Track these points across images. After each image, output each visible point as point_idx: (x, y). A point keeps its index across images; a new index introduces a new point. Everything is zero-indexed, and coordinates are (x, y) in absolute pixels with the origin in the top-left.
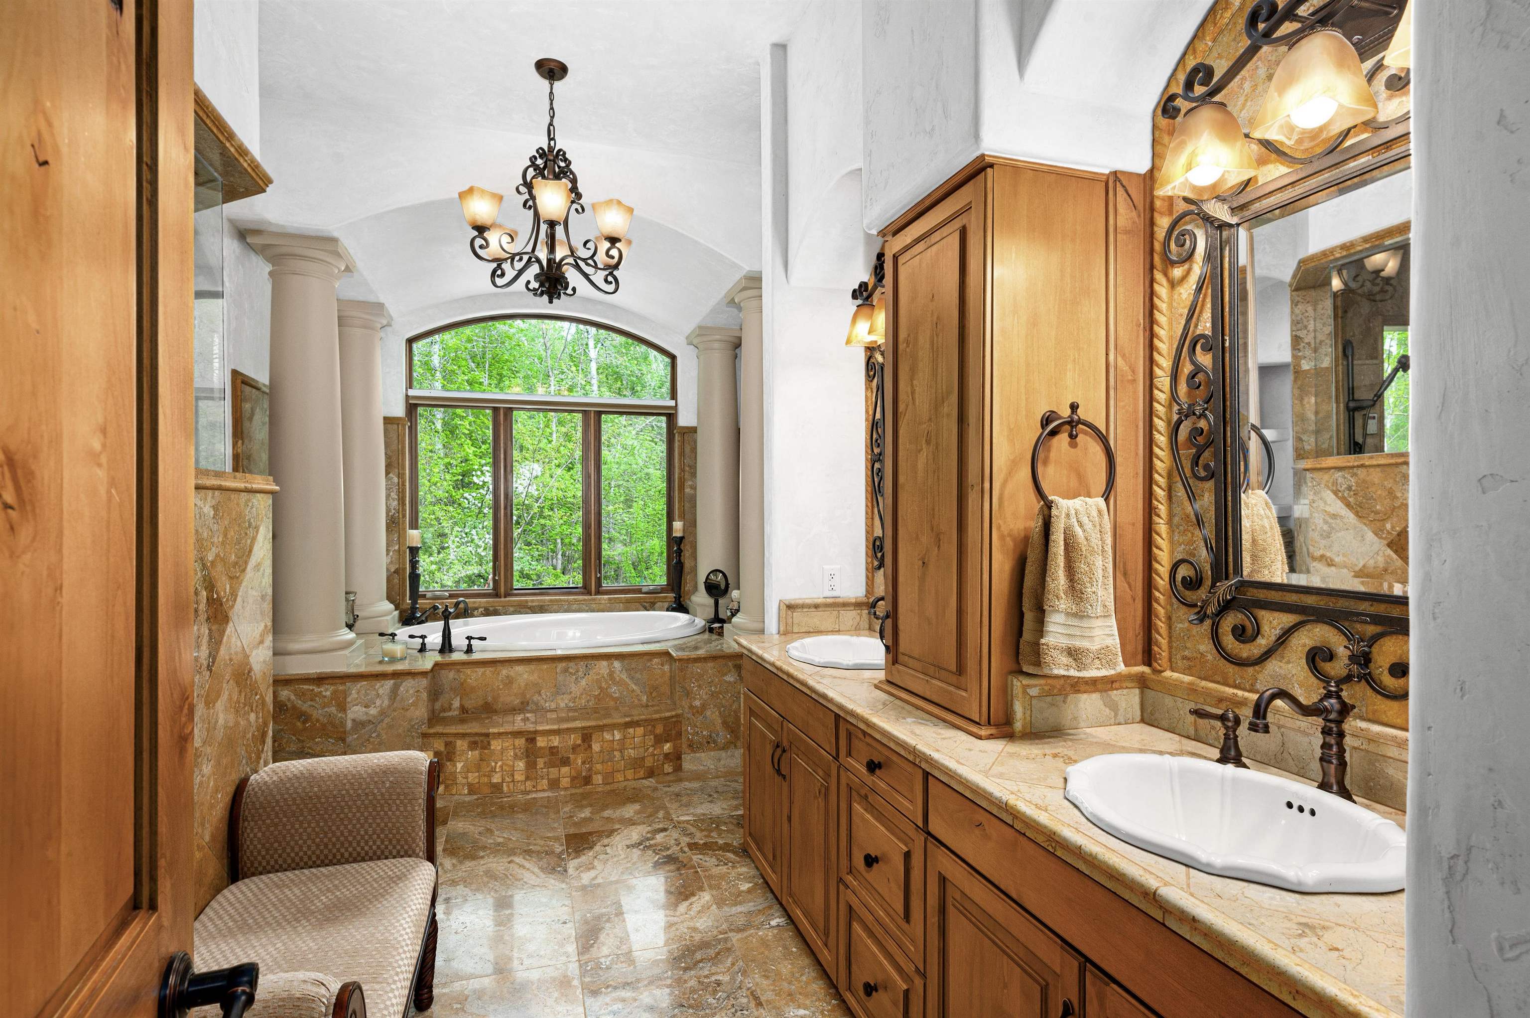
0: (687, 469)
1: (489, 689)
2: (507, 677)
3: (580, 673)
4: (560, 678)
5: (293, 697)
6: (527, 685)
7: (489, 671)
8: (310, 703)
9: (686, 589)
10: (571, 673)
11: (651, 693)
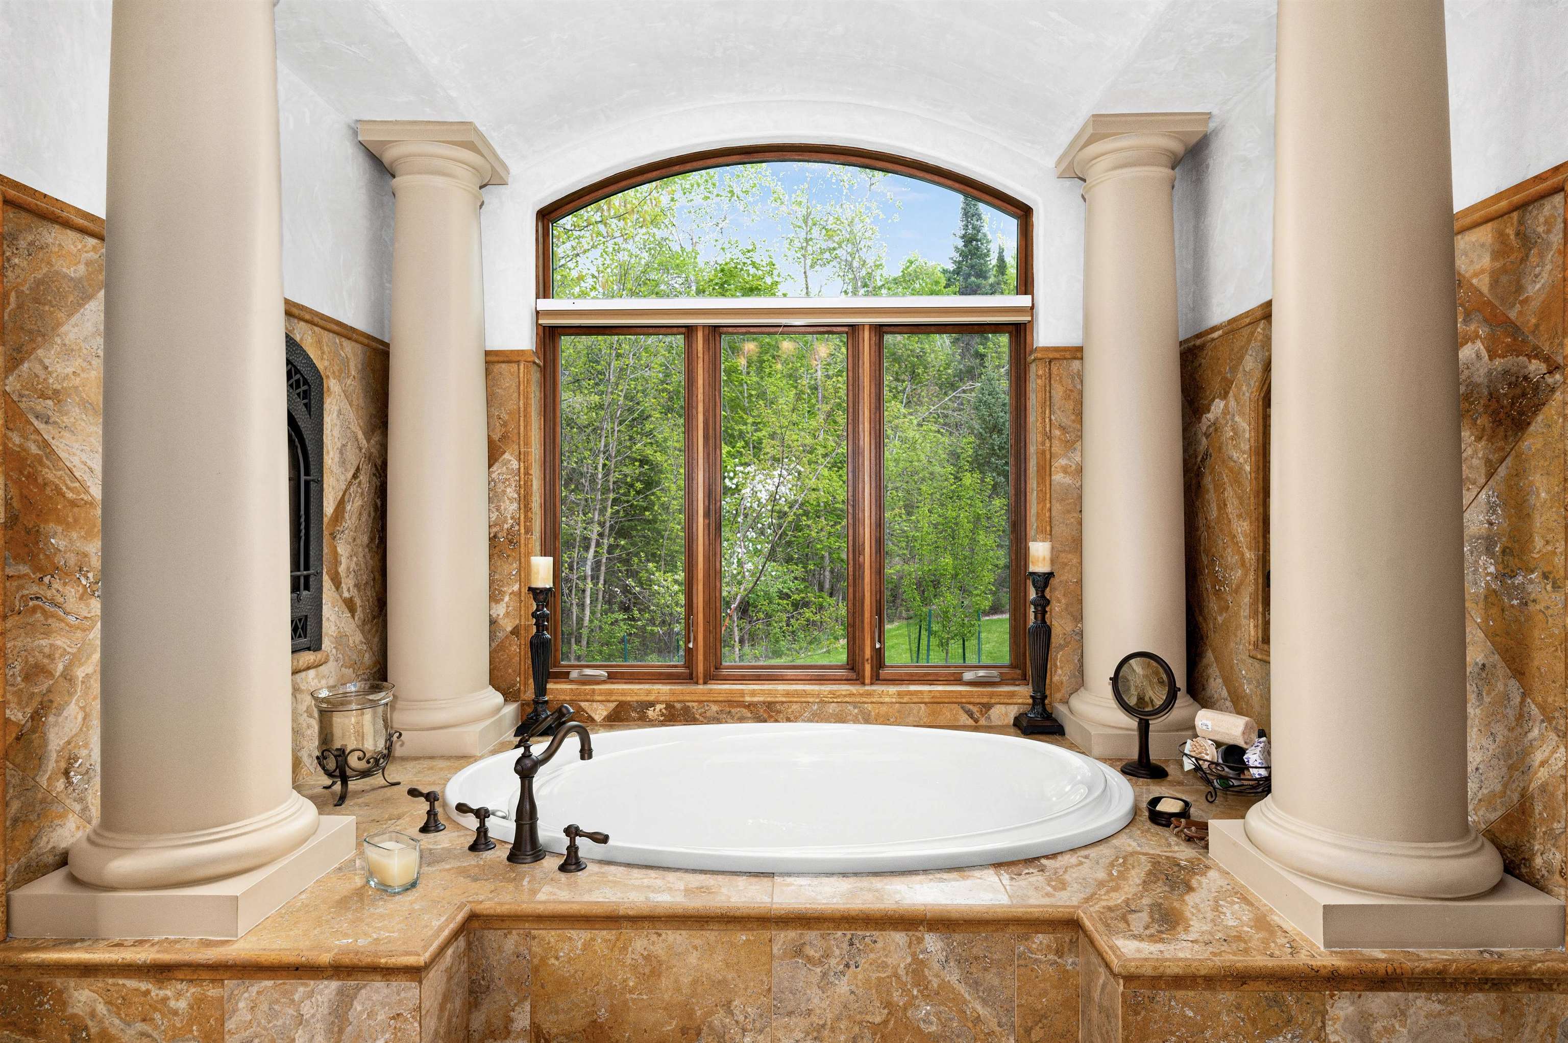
0: (1057, 432)
1: (602, 989)
2: (647, 958)
3: (833, 962)
4: (782, 971)
5: (101, 1008)
6: (695, 982)
7: (602, 936)
8: (140, 1026)
9: (1056, 679)
10: (809, 959)
11: (1028, 1031)
